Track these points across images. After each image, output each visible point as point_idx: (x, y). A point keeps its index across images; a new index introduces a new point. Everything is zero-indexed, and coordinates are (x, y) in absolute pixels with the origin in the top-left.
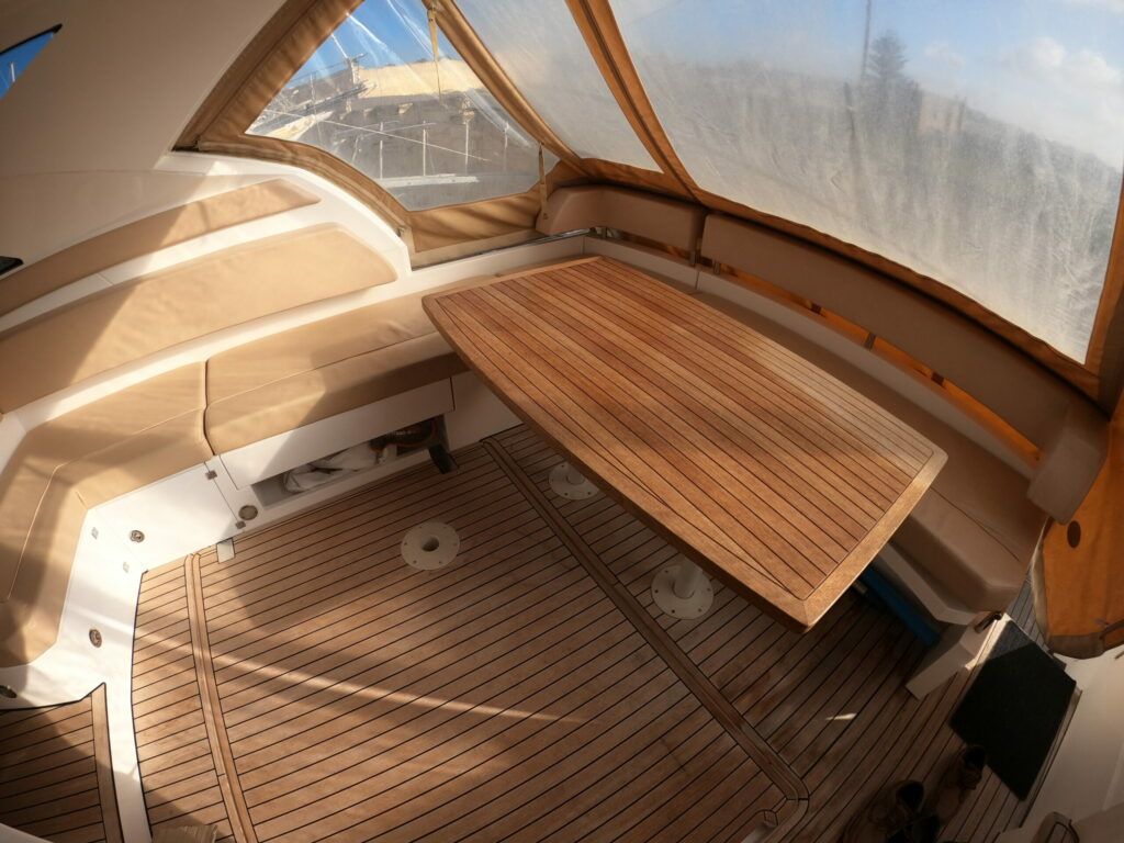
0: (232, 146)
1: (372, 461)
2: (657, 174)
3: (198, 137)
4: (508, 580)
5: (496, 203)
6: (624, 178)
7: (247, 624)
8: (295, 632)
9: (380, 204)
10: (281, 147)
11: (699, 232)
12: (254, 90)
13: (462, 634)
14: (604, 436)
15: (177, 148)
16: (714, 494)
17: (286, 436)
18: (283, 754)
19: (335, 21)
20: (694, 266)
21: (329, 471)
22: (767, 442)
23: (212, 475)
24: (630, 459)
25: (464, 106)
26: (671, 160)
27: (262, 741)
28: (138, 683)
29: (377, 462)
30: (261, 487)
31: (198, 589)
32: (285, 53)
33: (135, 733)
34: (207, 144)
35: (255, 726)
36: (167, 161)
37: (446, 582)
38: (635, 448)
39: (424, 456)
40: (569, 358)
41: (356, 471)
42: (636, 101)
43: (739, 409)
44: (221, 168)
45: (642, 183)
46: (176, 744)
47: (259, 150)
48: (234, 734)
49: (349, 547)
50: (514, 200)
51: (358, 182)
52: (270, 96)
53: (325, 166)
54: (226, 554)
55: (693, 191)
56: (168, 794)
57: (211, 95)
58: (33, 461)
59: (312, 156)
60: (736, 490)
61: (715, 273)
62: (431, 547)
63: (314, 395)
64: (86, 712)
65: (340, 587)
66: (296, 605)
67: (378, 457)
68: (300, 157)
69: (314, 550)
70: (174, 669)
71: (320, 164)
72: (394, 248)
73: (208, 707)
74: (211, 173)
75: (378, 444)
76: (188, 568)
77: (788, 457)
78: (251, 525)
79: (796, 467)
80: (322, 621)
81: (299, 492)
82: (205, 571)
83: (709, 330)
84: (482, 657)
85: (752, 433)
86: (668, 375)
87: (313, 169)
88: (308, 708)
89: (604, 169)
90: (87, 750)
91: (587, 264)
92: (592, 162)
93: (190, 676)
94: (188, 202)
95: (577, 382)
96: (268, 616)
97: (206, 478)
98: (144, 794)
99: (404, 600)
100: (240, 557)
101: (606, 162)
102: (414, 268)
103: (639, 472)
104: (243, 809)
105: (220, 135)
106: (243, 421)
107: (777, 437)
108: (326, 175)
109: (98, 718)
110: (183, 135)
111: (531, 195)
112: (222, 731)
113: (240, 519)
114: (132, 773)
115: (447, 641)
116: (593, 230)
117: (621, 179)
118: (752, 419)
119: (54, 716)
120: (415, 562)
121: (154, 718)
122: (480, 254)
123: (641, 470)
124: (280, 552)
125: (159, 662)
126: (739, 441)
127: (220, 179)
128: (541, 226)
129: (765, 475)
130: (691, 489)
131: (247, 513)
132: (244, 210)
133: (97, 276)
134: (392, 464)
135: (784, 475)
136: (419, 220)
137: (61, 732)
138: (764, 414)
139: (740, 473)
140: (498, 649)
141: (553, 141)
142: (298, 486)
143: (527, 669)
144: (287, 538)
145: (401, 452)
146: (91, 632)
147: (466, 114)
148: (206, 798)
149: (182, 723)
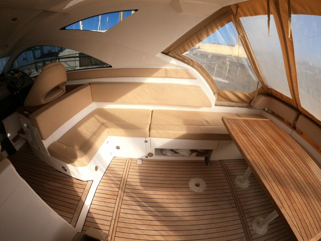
0: (177, 57)
1: (189, 155)
2: (290, 98)
3: (169, 52)
4: (215, 203)
5: (242, 94)
6: (279, 96)
7: (139, 184)
8: (151, 192)
9: (212, 84)
10: (190, 61)
11: (297, 119)
12: (187, 44)
13: (198, 213)
14: (270, 178)
15: (163, 53)
16: (294, 205)
17: (171, 140)
18: (134, 223)
19: (213, 31)
20: (291, 129)
21: (176, 152)
22: (309, 194)
23: (146, 142)
24: (276, 188)
25: (227, 60)
26: (296, 96)
27: (129, 216)
28: (101, 184)
29: (190, 155)
30: (156, 150)
31: (128, 168)
32: (198, 36)
33: (94, 196)
34: (171, 54)
35: (130, 212)
36: (160, 55)
37: (198, 197)
38: (278, 185)
39: (203, 159)
40: (263, 150)
41: (183, 156)
42: (293, 77)
43: (304, 181)
44: (173, 61)
45: (283, 99)
46: (104, 205)
47: (184, 60)
48: (122, 211)
49: (175, 175)
50: (247, 94)
51: (208, 77)
52: (191, 47)
53: (201, 70)
54: (140, 162)
55: (299, 107)
56: (95, 216)
57: (176, 41)
58: (97, 116)
59: (198, 66)
60: (299, 205)
61: (297, 133)
62: (197, 185)
63: (183, 132)
64: (84, 185)
65: (168, 186)
66: (154, 185)
67: (191, 154)
68: (194, 65)
69: (164, 172)
70: (113, 185)
71: (199, 69)
72: (212, 98)
73: (118, 200)
74: (171, 62)
75: (193, 151)
76: (127, 162)
77: (313, 200)
78: (149, 158)
79: (314, 203)
80: (160, 193)
81: (165, 155)
82: (132, 164)
83: (299, 153)
84: (201, 222)
85: (306, 190)
86: (288, 164)
87: (197, 70)
88: (146, 214)
89: (274, 92)
90: (80, 194)
91: (267, 121)
92: (271, 89)
93: (117, 190)
94: (162, 68)
95: (265, 158)
96: (145, 185)
97: (144, 141)
98: (88, 212)
99: (185, 197)
100: (143, 165)
101: (275, 91)
102: (216, 105)
103: (277, 192)
104: (115, 231)
105: (175, 53)
106: (161, 132)
107: (311, 193)
108: (200, 72)
109: (87, 188)
110: (166, 50)
111: (252, 94)
112: (119, 208)
113: (147, 155)
114: (88, 206)
115: (193, 214)
116: (264, 109)
117: (277, 97)
118: (306, 185)
119: (75, 181)
120: (192, 188)
121: (101, 195)
122: (233, 107)
123: (278, 192)
124: (155, 169)
125: (110, 182)
126: (302, 191)
127: (173, 65)
128: (252, 104)
129: (307, 204)
130: (289, 202)
131: (150, 155)
132: (177, 74)
133: (131, 78)
134: (194, 158)
135: (311, 205)
136: (220, 92)
137: (74, 186)
138: (309, 184)
139: (301, 201)
140: (206, 222)
141: (263, 81)
142: (166, 153)
143: (211, 231)
144: (158, 166)
145: (197, 155)
146: (96, 167)
147: (227, 62)
148: (106, 223)
149: (109, 201)
